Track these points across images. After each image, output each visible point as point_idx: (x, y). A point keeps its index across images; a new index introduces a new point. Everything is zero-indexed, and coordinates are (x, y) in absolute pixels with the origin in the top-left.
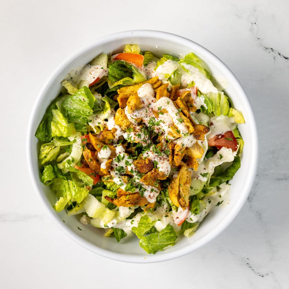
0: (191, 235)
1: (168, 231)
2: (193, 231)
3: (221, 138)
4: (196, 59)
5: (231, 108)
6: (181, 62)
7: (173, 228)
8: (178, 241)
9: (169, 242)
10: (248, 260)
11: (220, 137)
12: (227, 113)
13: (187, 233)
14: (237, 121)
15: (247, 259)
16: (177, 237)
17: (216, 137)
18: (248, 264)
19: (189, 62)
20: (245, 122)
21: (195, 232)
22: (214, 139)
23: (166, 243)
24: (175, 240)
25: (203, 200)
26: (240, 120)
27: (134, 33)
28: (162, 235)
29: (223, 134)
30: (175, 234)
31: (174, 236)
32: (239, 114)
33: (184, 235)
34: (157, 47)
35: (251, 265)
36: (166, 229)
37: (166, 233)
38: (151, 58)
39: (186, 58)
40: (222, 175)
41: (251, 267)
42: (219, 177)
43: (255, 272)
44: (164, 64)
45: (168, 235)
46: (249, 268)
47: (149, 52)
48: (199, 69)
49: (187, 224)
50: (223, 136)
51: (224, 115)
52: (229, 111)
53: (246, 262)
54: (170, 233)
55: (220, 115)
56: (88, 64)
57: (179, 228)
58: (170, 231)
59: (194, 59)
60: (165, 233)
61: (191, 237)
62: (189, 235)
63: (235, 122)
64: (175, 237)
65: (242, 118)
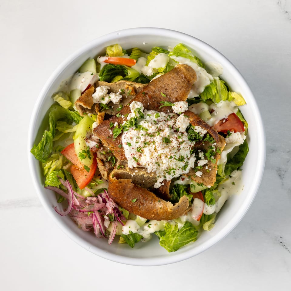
0: (210, 228)
1: (187, 229)
2: (211, 223)
3: (226, 121)
4: (185, 50)
5: (230, 92)
6: (171, 55)
7: (192, 224)
8: (200, 236)
9: (190, 239)
10: (281, 239)
11: (224, 121)
12: (226, 98)
13: (206, 226)
14: (238, 104)
15: (281, 237)
16: (197, 232)
17: (221, 122)
18: (281, 242)
19: (178, 54)
20: (246, 103)
21: (213, 224)
22: (219, 124)
23: (186, 241)
24: (196, 236)
25: (218, 190)
26: (241, 102)
27: (119, 34)
28: (181, 234)
29: (227, 118)
30: (195, 229)
31: (194, 232)
32: (239, 96)
33: (204, 229)
34: (144, 44)
35: (284, 244)
36: (184, 227)
37: (186, 231)
38: (139, 54)
39: (175, 50)
40: (231, 162)
41: (285, 246)
42: (229, 165)
43: (288, 251)
44: (155, 59)
45: (188, 233)
46: (282, 247)
47: (137, 49)
48: (190, 59)
49: (205, 216)
50: (227, 120)
51: (224, 100)
52: (228, 95)
53: (279, 241)
54: (190, 230)
55: (219, 102)
56: (76, 72)
57: (198, 223)
58: (189, 228)
59: (183, 50)
60: (184, 231)
61: (210, 230)
62: (208, 228)
63: (236, 106)
64: (196, 233)
65: (242, 99)
